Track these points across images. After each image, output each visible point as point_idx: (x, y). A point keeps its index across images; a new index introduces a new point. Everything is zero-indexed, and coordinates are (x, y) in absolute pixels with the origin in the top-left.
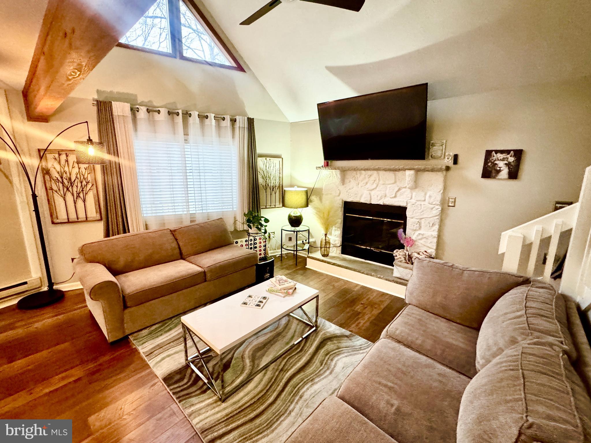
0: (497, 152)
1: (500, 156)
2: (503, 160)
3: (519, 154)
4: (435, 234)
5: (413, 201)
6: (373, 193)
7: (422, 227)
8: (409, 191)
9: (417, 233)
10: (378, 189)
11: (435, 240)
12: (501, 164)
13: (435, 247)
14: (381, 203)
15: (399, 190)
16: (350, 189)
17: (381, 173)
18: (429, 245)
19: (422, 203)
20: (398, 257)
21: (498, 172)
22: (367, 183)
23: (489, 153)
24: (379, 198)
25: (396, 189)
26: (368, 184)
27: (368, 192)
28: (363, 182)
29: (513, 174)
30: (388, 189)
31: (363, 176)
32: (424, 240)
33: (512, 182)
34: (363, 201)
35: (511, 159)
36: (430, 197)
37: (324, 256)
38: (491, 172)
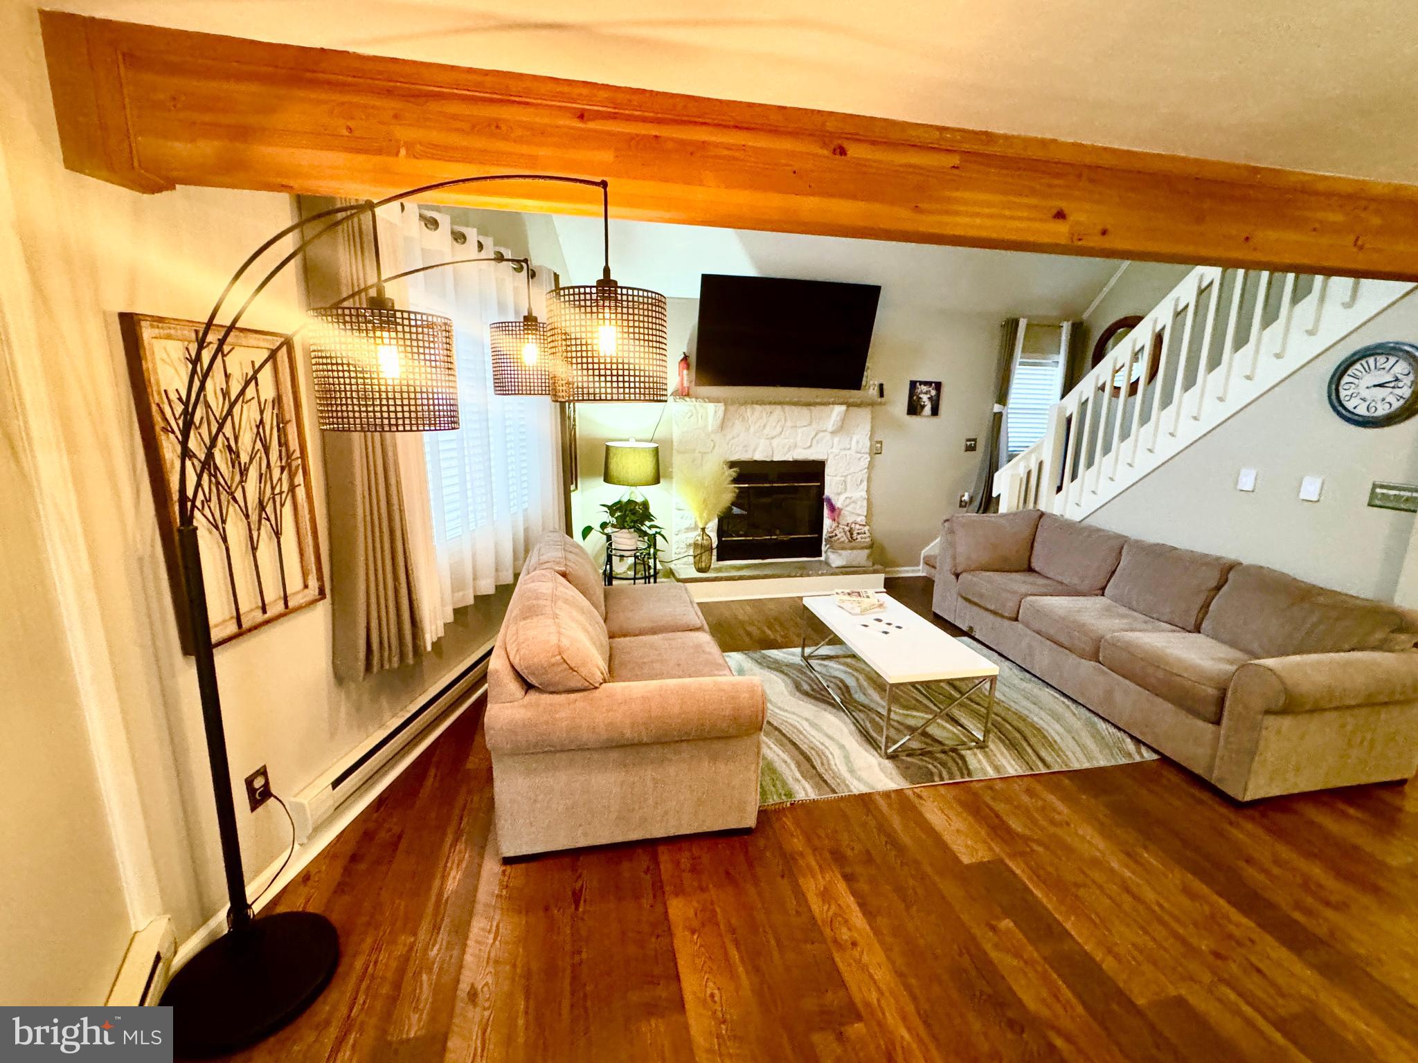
0: (921, 383)
1: (924, 388)
2: (926, 393)
3: (938, 386)
4: (864, 494)
5: (835, 450)
6: (775, 442)
7: (848, 488)
8: (828, 436)
9: (842, 497)
10: (782, 436)
11: (865, 503)
12: (925, 398)
13: (865, 513)
14: (789, 457)
15: (817, 434)
16: (733, 438)
17: (787, 408)
18: (859, 512)
19: (848, 452)
20: (839, 536)
21: (923, 407)
22: (764, 426)
23: (913, 384)
24: (786, 449)
25: (813, 434)
26: (768, 428)
27: (768, 441)
28: (757, 426)
29: (935, 411)
30: (800, 435)
31: (757, 414)
32: (853, 505)
33: (934, 419)
34: (758, 457)
35: (933, 393)
36: (858, 442)
37: (700, 570)
38: (916, 408)
